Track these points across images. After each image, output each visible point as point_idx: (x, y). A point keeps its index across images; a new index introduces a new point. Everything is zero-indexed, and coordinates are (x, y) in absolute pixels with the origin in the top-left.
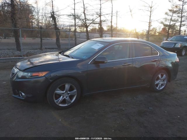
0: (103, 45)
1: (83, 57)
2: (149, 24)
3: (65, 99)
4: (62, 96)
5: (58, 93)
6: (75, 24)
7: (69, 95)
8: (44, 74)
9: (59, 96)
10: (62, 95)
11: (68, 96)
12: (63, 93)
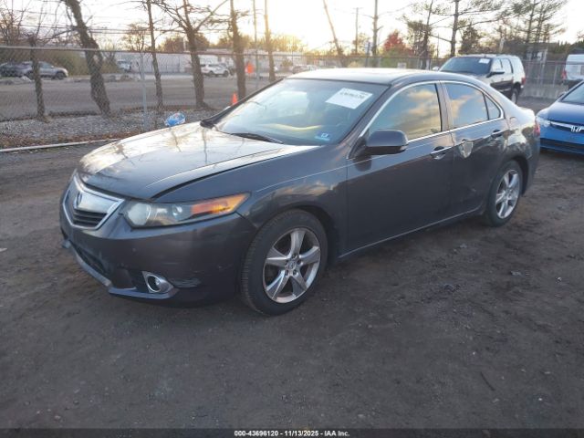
0: (370, 95)
1: (317, 137)
2: (375, 24)
3: (291, 277)
4: (283, 273)
5: (273, 264)
6: (151, 23)
7: (302, 264)
8: (232, 204)
9: (276, 270)
10: (283, 268)
11: (298, 270)
12: (287, 261)
